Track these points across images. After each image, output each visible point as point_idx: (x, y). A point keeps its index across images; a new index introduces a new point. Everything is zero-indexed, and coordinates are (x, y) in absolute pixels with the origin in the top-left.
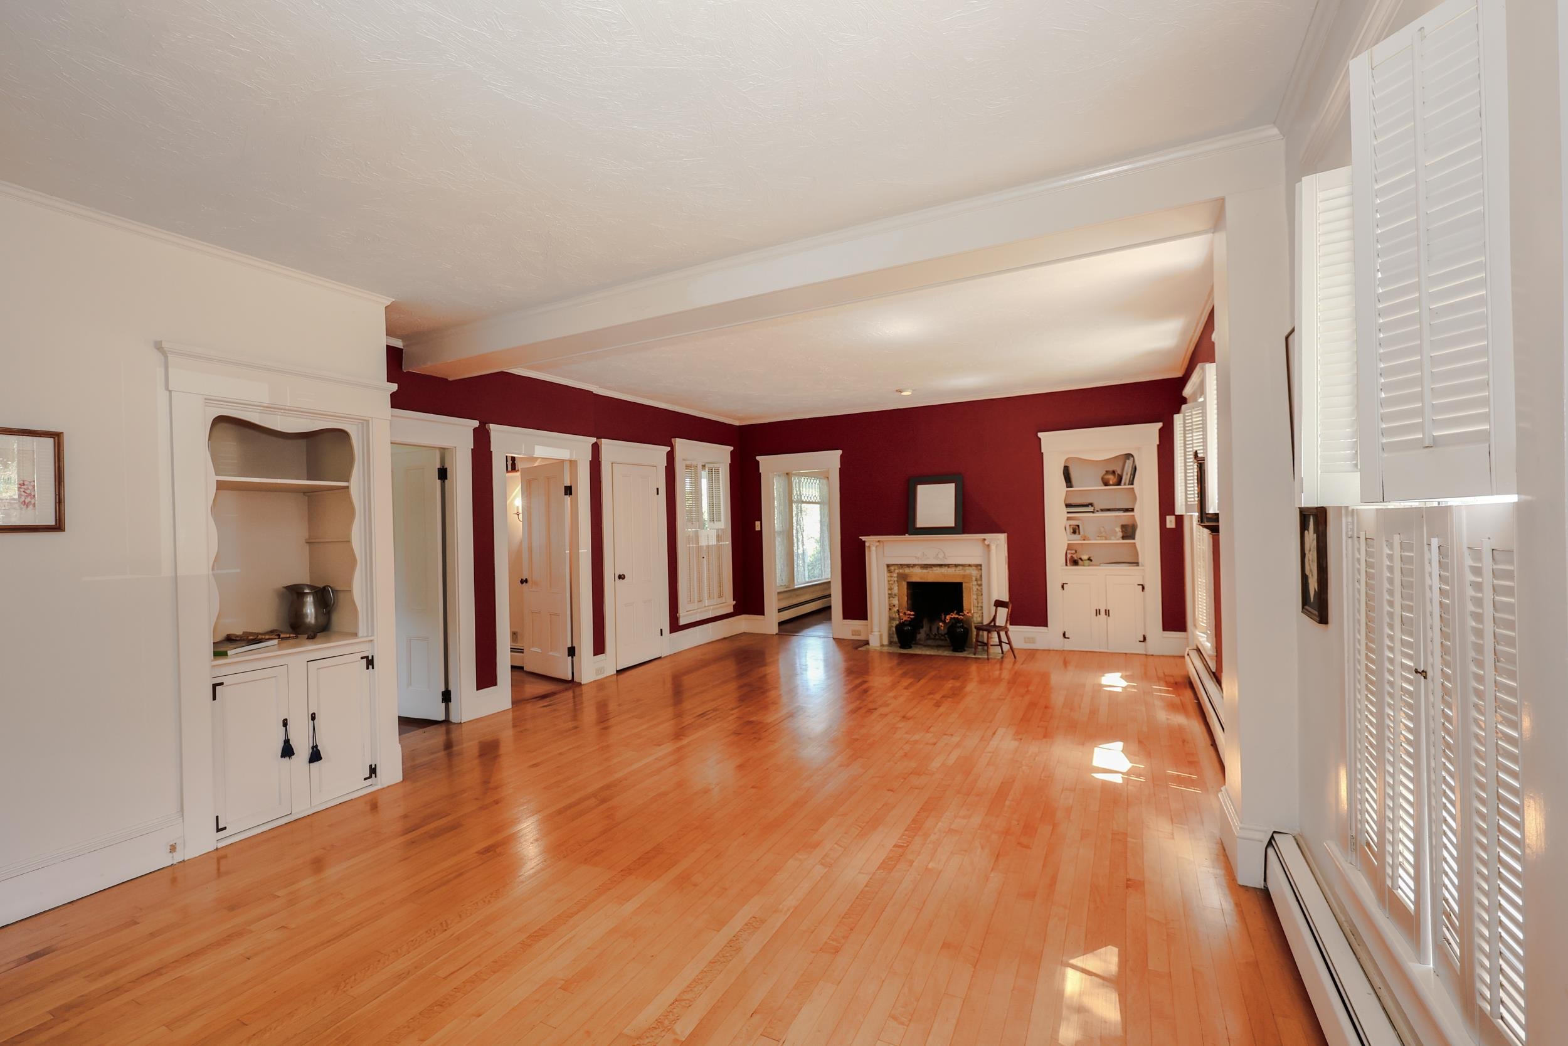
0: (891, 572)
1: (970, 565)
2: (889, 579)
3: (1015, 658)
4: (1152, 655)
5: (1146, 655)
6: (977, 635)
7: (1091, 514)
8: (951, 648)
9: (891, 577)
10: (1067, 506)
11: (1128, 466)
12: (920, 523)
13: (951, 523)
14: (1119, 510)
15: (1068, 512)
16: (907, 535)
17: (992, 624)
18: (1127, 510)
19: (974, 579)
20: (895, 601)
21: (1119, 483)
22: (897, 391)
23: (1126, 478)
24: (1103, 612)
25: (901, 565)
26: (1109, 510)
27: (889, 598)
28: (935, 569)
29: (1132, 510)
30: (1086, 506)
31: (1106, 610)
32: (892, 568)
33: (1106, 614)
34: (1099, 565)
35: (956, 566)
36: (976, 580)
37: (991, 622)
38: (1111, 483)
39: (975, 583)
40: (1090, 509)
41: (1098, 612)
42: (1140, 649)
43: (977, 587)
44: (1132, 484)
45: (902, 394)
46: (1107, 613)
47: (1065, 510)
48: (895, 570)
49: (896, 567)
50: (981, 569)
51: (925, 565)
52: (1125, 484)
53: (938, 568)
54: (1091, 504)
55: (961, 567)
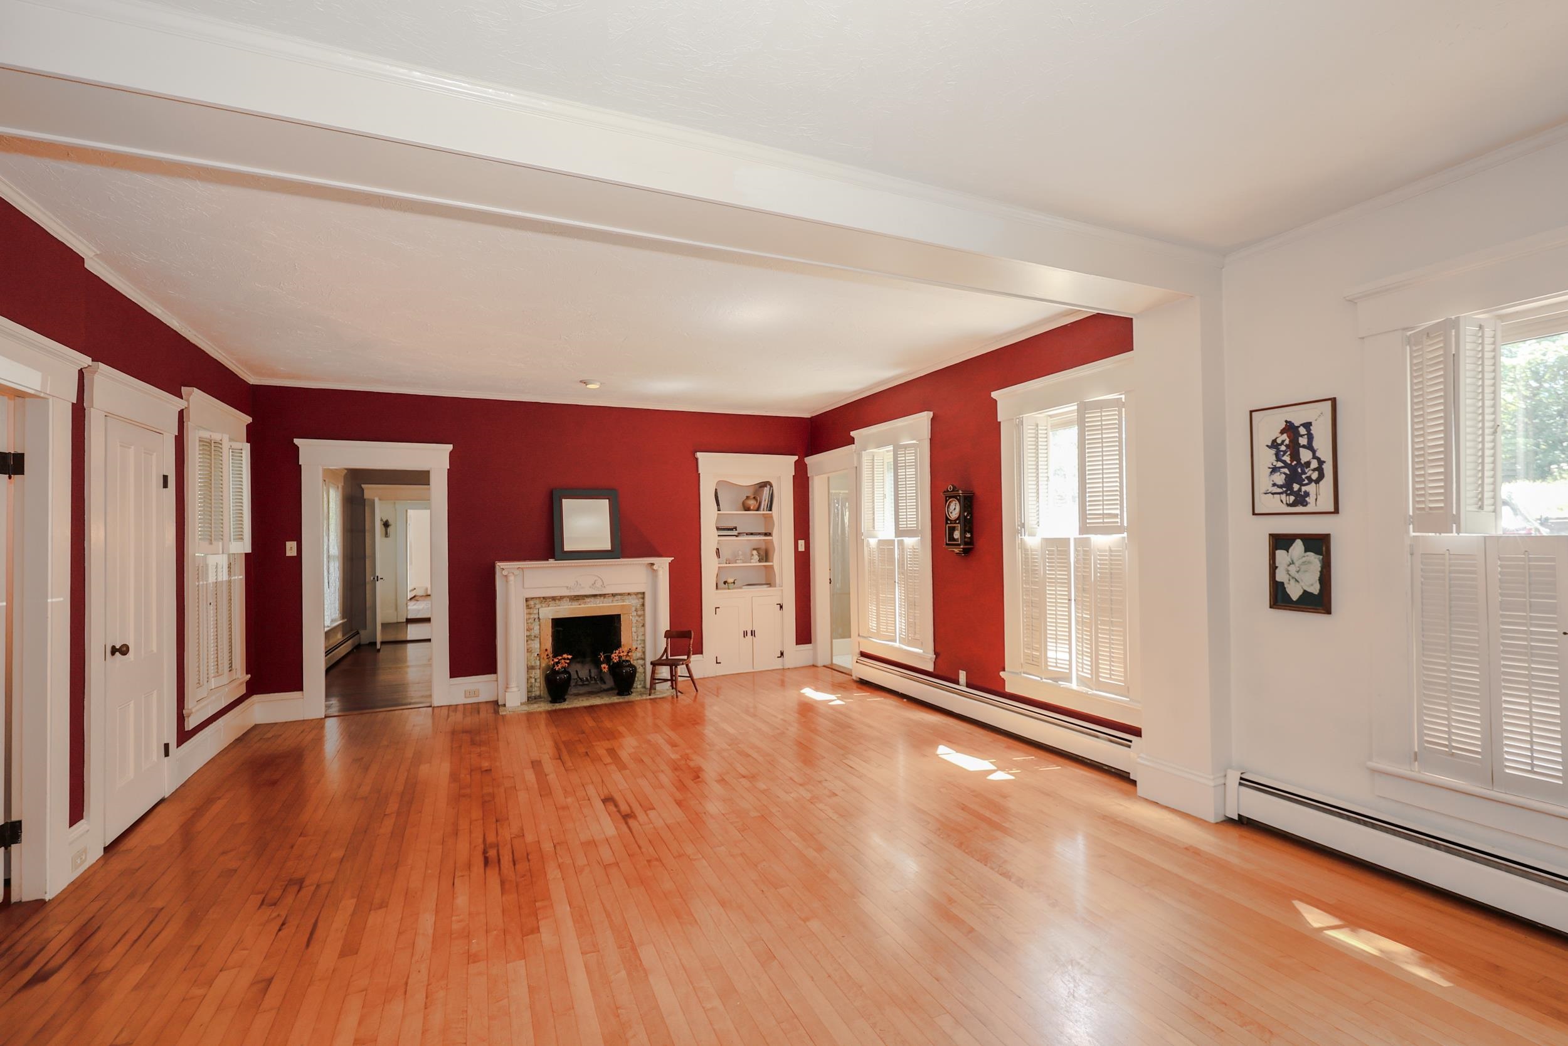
0: (531, 608)
1: (629, 594)
2: (528, 616)
3: (697, 691)
4: (789, 669)
5: (783, 669)
6: (653, 672)
7: (734, 538)
8: (616, 692)
9: (530, 614)
10: (718, 529)
11: (766, 494)
12: (568, 547)
13: (607, 546)
14: (759, 534)
15: (719, 536)
16: (551, 561)
17: (664, 657)
18: (766, 534)
19: (634, 609)
20: (536, 645)
21: (758, 510)
22: (581, 381)
23: (764, 504)
24: (749, 633)
25: (543, 598)
26: (752, 534)
27: (527, 641)
28: (588, 600)
29: (770, 534)
30: (731, 529)
31: (752, 631)
32: (532, 603)
33: (752, 635)
34: (741, 588)
35: (614, 595)
36: (636, 610)
37: (663, 656)
38: (752, 508)
39: (635, 614)
40: (735, 533)
41: (745, 634)
42: (777, 664)
43: (637, 618)
44: (770, 510)
45: (588, 386)
46: (753, 633)
47: (717, 533)
48: (535, 604)
49: (537, 601)
50: (643, 598)
51: (575, 596)
52: (764, 511)
53: (592, 599)
54: (735, 528)
55: (619, 597)
